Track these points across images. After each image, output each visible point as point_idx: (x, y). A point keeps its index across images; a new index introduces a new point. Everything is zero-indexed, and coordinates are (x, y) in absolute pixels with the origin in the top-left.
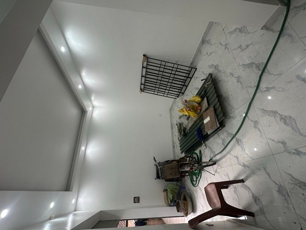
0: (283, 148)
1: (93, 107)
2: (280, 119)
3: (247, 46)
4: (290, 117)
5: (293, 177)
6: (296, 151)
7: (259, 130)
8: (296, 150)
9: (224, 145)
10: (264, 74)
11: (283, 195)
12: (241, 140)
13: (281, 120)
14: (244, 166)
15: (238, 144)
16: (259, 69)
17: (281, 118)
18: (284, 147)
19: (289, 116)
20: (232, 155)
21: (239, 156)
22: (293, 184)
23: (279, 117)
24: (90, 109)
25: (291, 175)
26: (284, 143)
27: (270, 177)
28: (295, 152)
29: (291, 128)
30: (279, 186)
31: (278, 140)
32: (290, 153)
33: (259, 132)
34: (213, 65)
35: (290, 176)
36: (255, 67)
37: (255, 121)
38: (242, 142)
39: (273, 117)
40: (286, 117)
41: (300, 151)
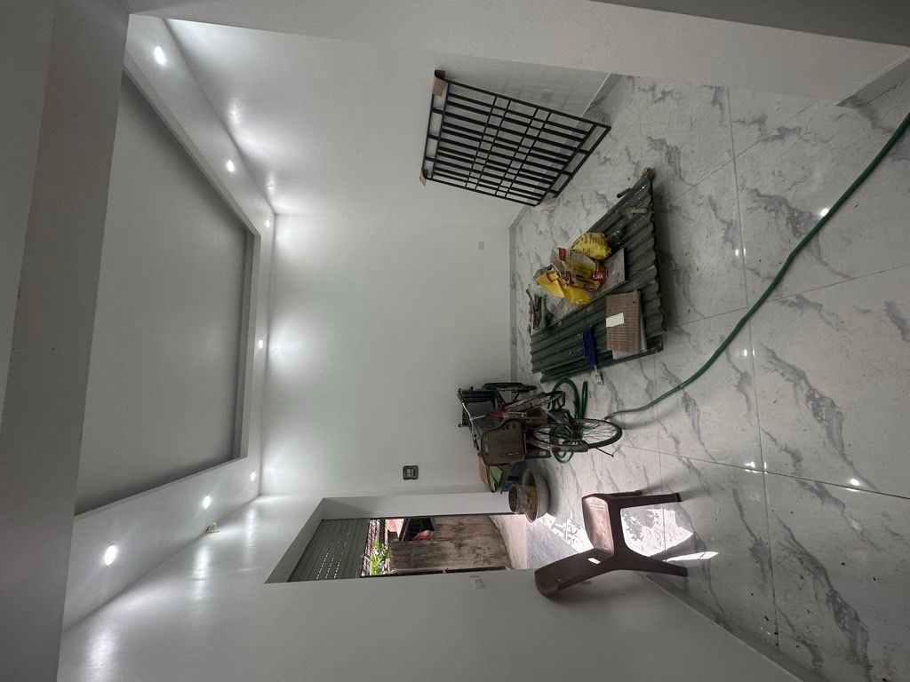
0: (793, 468)
1: (276, 215)
2: (807, 396)
3: (783, 133)
4: (833, 405)
5: (792, 537)
6: (818, 486)
7: (748, 400)
8: (819, 484)
9: (650, 395)
10: (805, 252)
11: (759, 561)
12: (695, 404)
13: (807, 401)
14: (689, 467)
15: (687, 410)
16: (795, 231)
17: (810, 397)
18: (795, 466)
19: (829, 401)
20: (666, 429)
21: (681, 439)
22: (789, 549)
23: (805, 392)
24: (268, 224)
25: (789, 530)
26: (797, 458)
27: (742, 514)
28: (816, 488)
29: (825, 431)
30: (756, 540)
31: (786, 445)
32: (803, 484)
33: (745, 405)
34: (662, 142)
35: (787, 532)
36: (786, 216)
37: (743, 372)
38: (698, 410)
39: (792, 383)
40: (822, 398)
41: (826, 492)
